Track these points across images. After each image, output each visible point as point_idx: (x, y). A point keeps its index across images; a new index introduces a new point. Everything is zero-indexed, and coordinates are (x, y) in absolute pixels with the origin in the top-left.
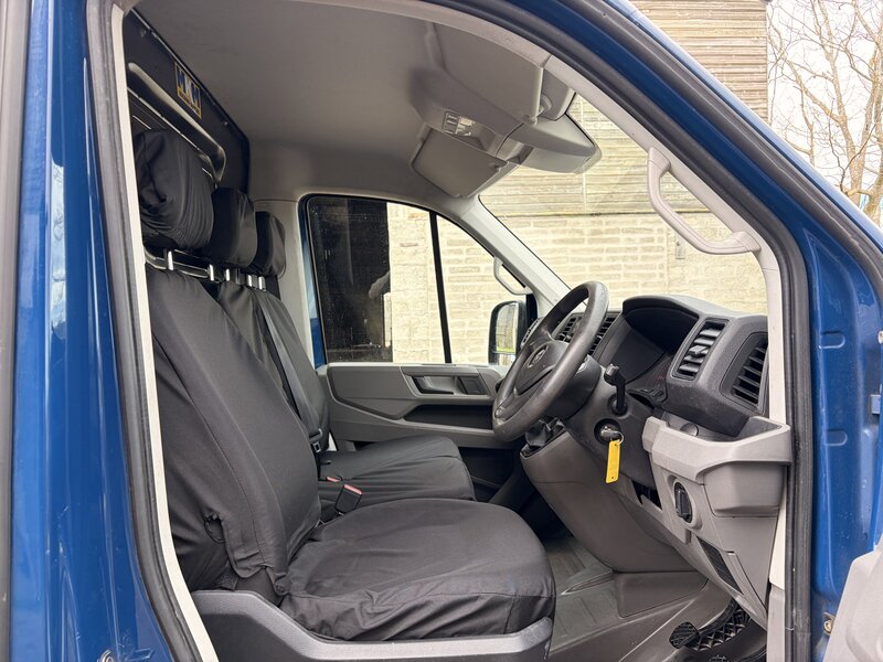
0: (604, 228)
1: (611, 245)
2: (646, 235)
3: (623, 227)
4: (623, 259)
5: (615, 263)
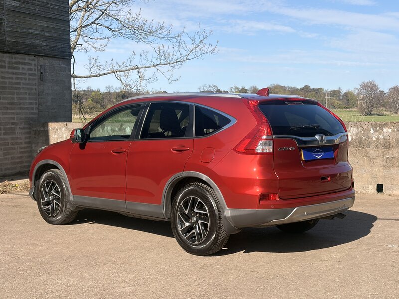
1: (17, 71)
2: (29, 67)
3: (21, 61)
4: (22, 79)
5: (18, 81)
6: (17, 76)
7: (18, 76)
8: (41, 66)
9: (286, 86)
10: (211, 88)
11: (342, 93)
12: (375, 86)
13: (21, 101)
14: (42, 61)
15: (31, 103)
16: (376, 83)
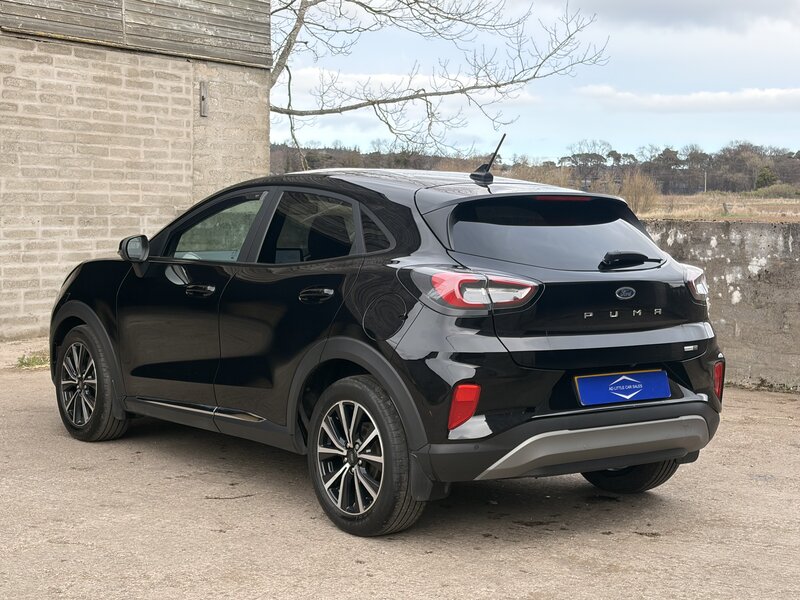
0: (140, 68)
1: (146, 92)
2: (176, 84)
3: (156, 70)
4: (156, 110)
5: (149, 115)
6: (144, 103)
7: (148, 104)
8: (202, 83)
9: (767, 146)
10: (597, 148)
13: (154, 161)
14: (204, 71)
15: (177, 166)
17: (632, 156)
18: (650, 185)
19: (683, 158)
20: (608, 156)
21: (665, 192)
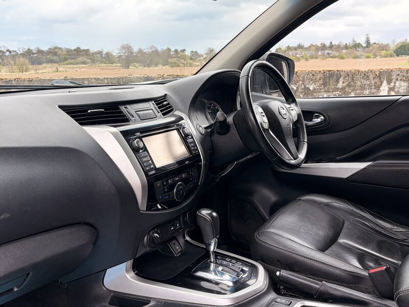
9: (63, 47)
10: (2, 48)
11: (104, 53)
12: (131, 47)
16: (131, 45)
17: (15, 51)
18: (27, 61)
19: (35, 52)
20: (7, 51)
21: (33, 64)
